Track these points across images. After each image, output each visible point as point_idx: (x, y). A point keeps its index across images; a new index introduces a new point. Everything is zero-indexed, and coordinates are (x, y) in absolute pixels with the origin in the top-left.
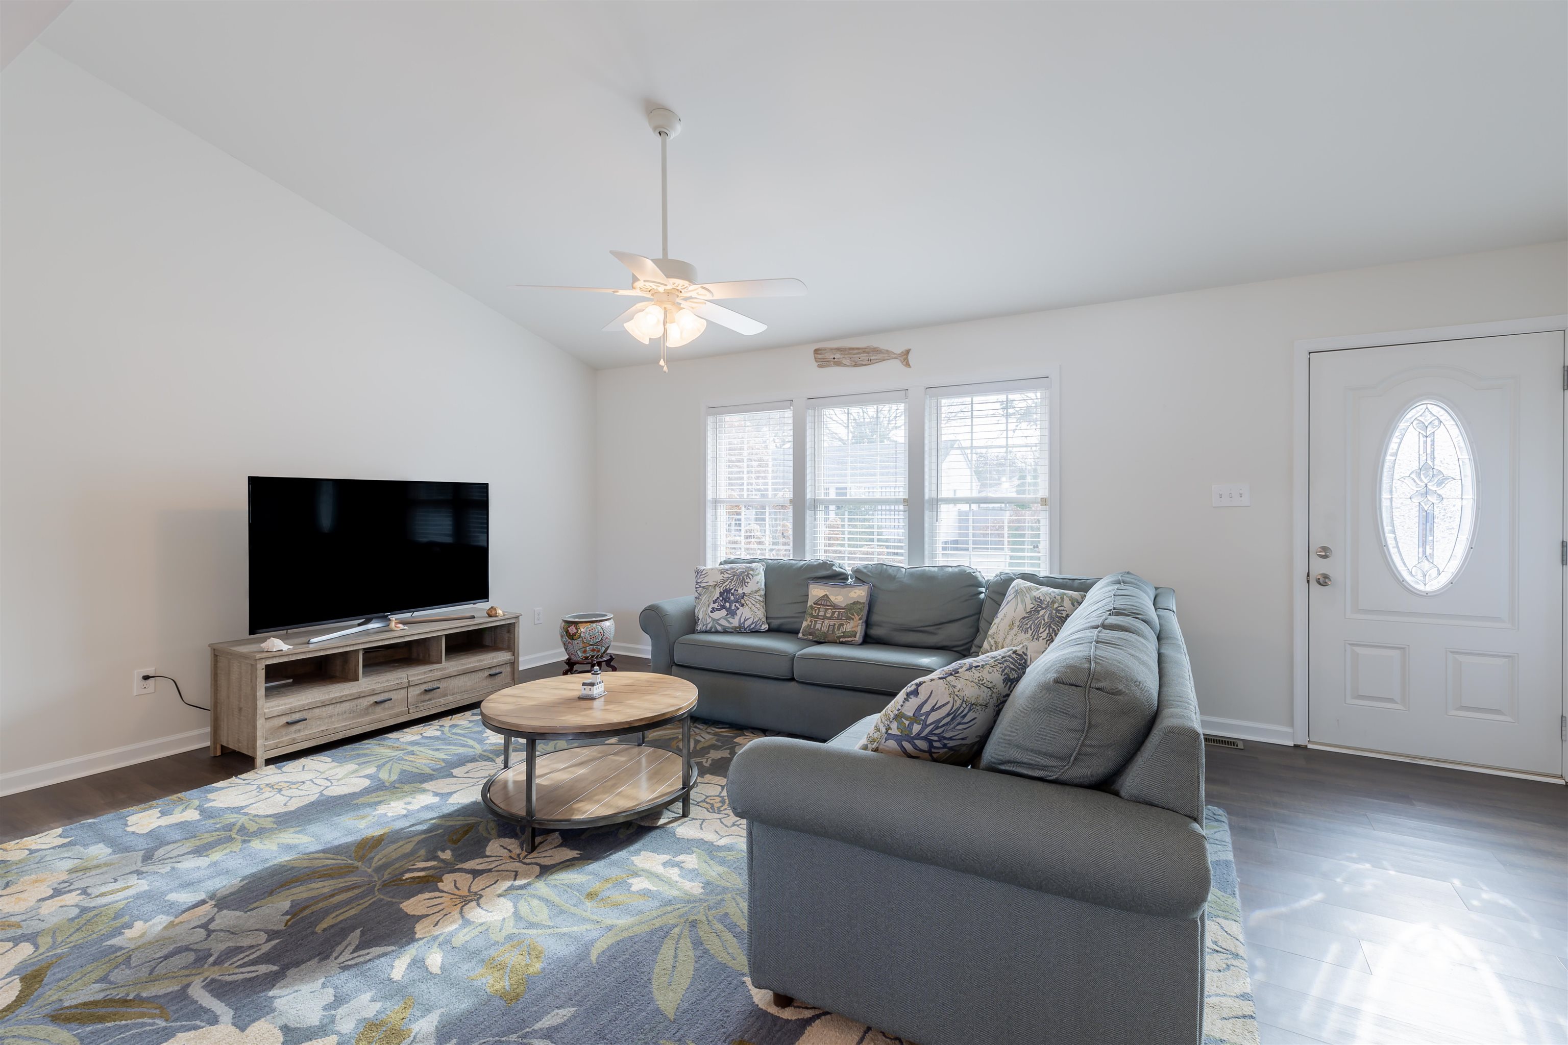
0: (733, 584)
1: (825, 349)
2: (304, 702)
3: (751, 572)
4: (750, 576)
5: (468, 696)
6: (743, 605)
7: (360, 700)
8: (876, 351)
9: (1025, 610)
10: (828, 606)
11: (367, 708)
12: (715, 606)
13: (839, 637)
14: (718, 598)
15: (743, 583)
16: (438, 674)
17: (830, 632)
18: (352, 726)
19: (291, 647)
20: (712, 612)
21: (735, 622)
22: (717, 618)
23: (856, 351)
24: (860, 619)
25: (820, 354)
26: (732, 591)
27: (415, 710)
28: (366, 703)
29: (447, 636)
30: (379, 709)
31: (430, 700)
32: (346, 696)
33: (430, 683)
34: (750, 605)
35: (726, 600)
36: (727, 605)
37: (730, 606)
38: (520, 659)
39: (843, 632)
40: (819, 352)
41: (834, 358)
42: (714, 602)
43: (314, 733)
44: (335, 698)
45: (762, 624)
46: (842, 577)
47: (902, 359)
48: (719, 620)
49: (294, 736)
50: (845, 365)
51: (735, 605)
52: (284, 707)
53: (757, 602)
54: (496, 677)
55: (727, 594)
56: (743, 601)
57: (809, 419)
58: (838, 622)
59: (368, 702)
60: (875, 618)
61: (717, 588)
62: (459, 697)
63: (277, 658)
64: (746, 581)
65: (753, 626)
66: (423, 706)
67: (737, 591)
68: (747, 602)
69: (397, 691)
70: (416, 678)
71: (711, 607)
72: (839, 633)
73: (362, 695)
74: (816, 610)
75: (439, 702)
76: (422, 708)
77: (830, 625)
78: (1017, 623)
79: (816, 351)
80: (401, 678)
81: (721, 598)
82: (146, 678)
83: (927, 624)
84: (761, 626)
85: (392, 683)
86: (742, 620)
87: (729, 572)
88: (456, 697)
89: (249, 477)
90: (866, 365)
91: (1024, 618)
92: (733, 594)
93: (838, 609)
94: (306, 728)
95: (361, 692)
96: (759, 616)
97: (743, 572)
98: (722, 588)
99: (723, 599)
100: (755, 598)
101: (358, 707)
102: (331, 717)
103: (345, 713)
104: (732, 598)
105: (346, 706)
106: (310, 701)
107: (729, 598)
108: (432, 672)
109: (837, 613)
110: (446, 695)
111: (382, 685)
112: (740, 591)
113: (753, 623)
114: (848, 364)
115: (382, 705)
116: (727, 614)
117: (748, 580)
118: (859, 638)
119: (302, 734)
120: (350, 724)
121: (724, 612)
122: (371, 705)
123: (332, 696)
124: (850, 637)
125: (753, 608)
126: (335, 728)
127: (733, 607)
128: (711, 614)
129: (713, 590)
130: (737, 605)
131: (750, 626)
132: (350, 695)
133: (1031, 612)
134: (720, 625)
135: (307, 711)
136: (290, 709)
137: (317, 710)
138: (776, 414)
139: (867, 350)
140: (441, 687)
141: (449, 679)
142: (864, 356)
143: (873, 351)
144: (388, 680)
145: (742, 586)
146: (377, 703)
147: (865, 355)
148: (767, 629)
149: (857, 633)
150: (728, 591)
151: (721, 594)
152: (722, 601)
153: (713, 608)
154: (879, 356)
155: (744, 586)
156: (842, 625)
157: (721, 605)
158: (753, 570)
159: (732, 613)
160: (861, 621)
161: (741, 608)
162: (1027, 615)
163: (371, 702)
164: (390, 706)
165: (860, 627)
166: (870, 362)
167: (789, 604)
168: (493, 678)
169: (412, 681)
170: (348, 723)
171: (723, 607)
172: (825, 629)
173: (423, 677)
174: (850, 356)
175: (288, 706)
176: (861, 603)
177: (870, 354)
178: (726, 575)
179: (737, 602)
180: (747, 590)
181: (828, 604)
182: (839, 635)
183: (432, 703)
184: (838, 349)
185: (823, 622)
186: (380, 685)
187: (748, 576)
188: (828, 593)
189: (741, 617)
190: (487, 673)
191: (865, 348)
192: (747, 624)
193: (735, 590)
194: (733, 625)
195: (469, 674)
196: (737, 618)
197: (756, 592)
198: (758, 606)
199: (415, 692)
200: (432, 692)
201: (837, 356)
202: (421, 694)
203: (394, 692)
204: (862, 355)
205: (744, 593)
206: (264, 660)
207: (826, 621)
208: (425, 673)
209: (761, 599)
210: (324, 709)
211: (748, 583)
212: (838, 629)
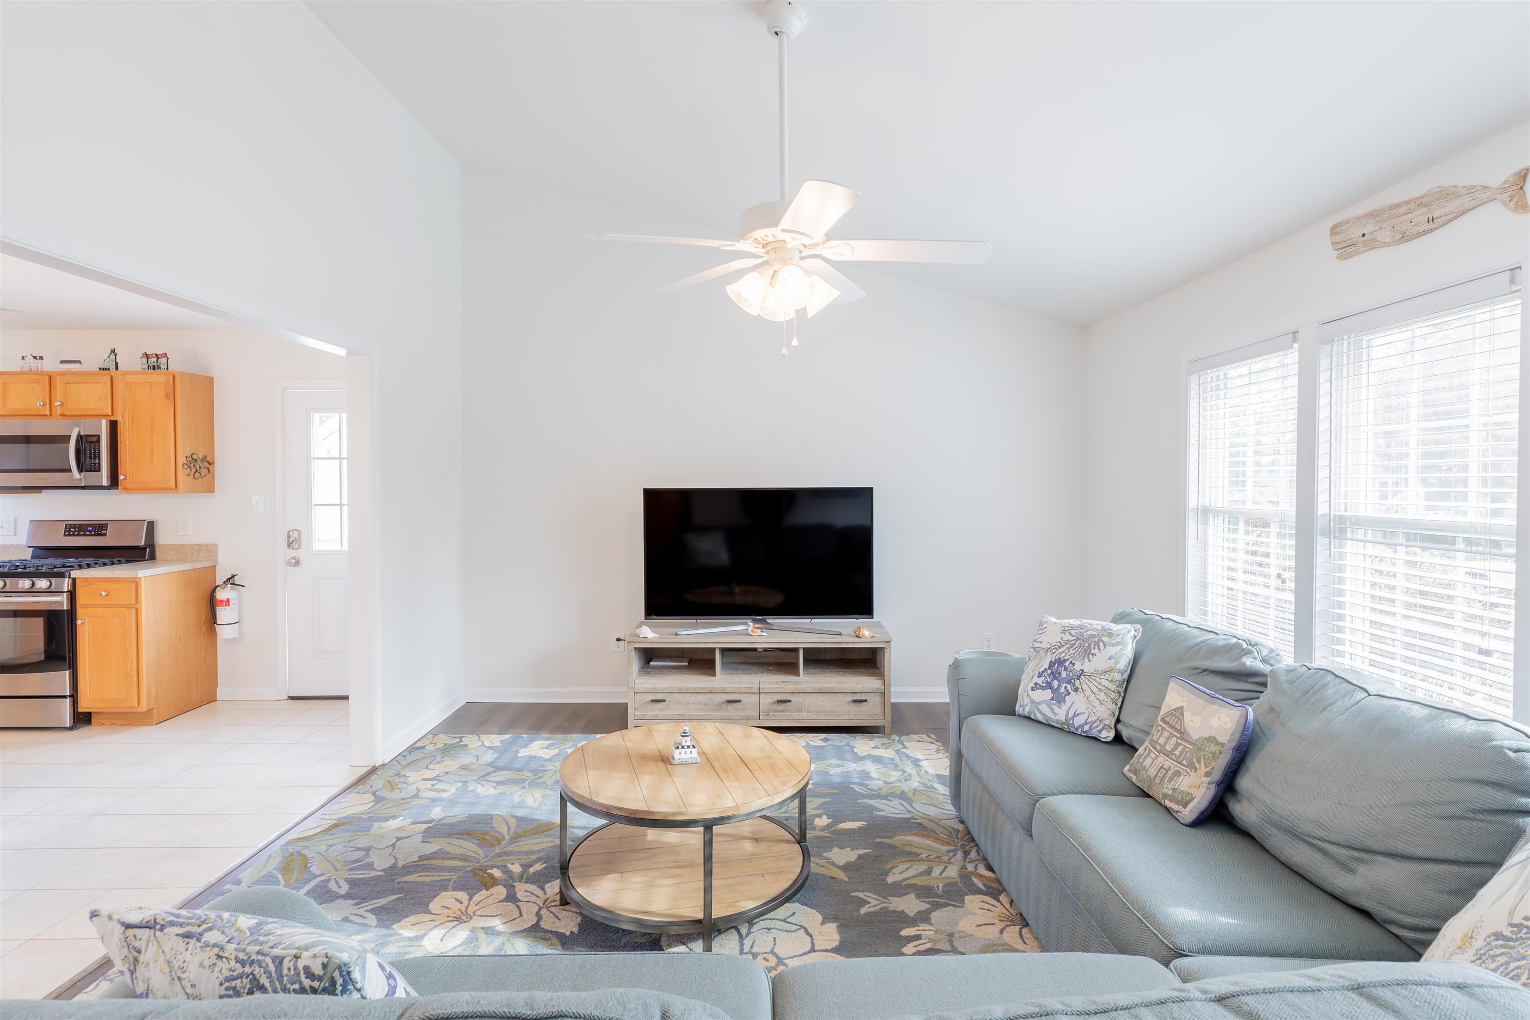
0: (1072, 652)
1: (1348, 222)
2: (666, 686)
3: (1105, 639)
4: (1101, 645)
5: (825, 717)
6: (1076, 690)
7: (713, 696)
8: (1445, 194)
9: (1511, 914)
10: (1176, 730)
11: (720, 704)
12: (1040, 681)
13: (1165, 796)
14: (1046, 670)
15: (1087, 653)
16: (790, 687)
17: (1157, 781)
18: (704, 717)
19: (658, 636)
20: (1033, 689)
21: (1059, 714)
22: (1037, 700)
23: (1401, 210)
24: (1207, 774)
25: (1339, 233)
26: (1067, 664)
27: (766, 718)
28: (718, 700)
29: (804, 649)
30: (731, 707)
31: (783, 711)
32: (699, 688)
33: (782, 695)
34: (1088, 692)
35: (1055, 675)
36: (1055, 683)
37: (1059, 686)
38: (892, 689)
39: (1174, 790)
40: (1339, 229)
41: (1364, 235)
42: (1040, 675)
43: (673, 715)
44: (690, 688)
45: (1103, 728)
46: (1259, 679)
47: (1505, 197)
48: (1039, 703)
49: (658, 713)
50: (1384, 244)
51: (1066, 687)
52: (649, 686)
53: (1100, 690)
54: (862, 704)
55: (1058, 667)
56: (1077, 683)
57: (1324, 364)
58: (1175, 766)
59: (721, 699)
60: (1244, 783)
61: (1049, 654)
62: (814, 717)
63: (643, 644)
64: (1093, 651)
65: (1086, 728)
66: (774, 716)
67: (1074, 664)
68: (1085, 687)
69: (749, 695)
70: (768, 686)
71: (1034, 681)
72: (1167, 789)
73: (714, 691)
74: (1159, 731)
75: (791, 715)
76: (773, 718)
77: (1162, 767)
78: (1479, 943)
79: (1334, 230)
80: (752, 683)
81: (1049, 671)
82: (618, 640)
83: (1334, 837)
84: (1100, 731)
85: (743, 686)
86: (1071, 714)
87: (1073, 632)
88: (811, 716)
89: (644, 490)
90: (1425, 233)
91: (1498, 936)
92: (1066, 669)
93: (1186, 741)
94: (668, 708)
95: (713, 688)
96: (1098, 714)
97: (1094, 636)
98: (1054, 655)
99: (1052, 673)
100: (1099, 683)
101: (712, 701)
102: (687, 704)
103: (700, 703)
104: (1064, 674)
105: (701, 698)
106: (670, 686)
107: (1060, 674)
108: (785, 684)
109: (1181, 747)
110: (800, 711)
111: (734, 686)
112: (1078, 667)
113: (1086, 723)
114: (1387, 240)
115: (735, 705)
116: (1052, 699)
117: (1096, 651)
118: (1189, 813)
119: (664, 713)
120: (703, 715)
121: (1048, 694)
122: (724, 702)
123: (688, 685)
124: (1178, 803)
125: (1092, 698)
126: (690, 715)
127: (1062, 690)
128: (1030, 692)
129: (1043, 656)
130: (1069, 687)
131: (1082, 726)
132: (703, 688)
133: (1519, 926)
134: (1041, 712)
135: (668, 694)
136: (653, 689)
137: (676, 695)
138: (1272, 360)
139: (1424, 200)
140: (792, 701)
141: (804, 694)
142: (1420, 215)
143: (1437, 199)
144: (740, 683)
145: (1084, 656)
146: (729, 701)
147: (1422, 210)
148: (1110, 739)
149: (1193, 799)
150: (1060, 662)
151: (1051, 664)
152: (1049, 675)
153: (1036, 684)
154: (1453, 205)
155: (1086, 660)
156: (1178, 774)
157: (1047, 682)
158: (1110, 635)
159: (1059, 698)
160: (1207, 780)
161: (1073, 693)
162: (1507, 932)
163: (724, 700)
164: (742, 707)
165: (1202, 790)
166: (1433, 224)
167: (1150, 706)
168: (858, 704)
169: (762, 688)
170: (702, 714)
171: (1049, 686)
172: (1152, 772)
173: (774, 686)
174: (1393, 222)
175: (652, 686)
176: (1218, 743)
177: (1433, 207)
178: (1067, 637)
179: (1069, 682)
180: (1088, 667)
181: (1178, 727)
182: (1166, 791)
183: (784, 715)
184: (1371, 215)
185: (1157, 757)
186: (731, 686)
187: (1097, 644)
188: (1185, 705)
189: (1070, 708)
190: (850, 698)
191: (1422, 197)
192: (1078, 721)
193: (1071, 662)
194: (1057, 718)
195: (828, 695)
196: (1065, 707)
197: (1104, 673)
198: (1102, 696)
199: (766, 700)
200: (786, 704)
201: (1369, 229)
202: (773, 703)
203: (746, 695)
204: (1416, 213)
205: (1082, 670)
206: (632, 643)
207: (1162, 758)
208: (777, 683)
209: (1113, 687)
210: (682, 695)
211: (1094, 655)
212: (1170, 781)
